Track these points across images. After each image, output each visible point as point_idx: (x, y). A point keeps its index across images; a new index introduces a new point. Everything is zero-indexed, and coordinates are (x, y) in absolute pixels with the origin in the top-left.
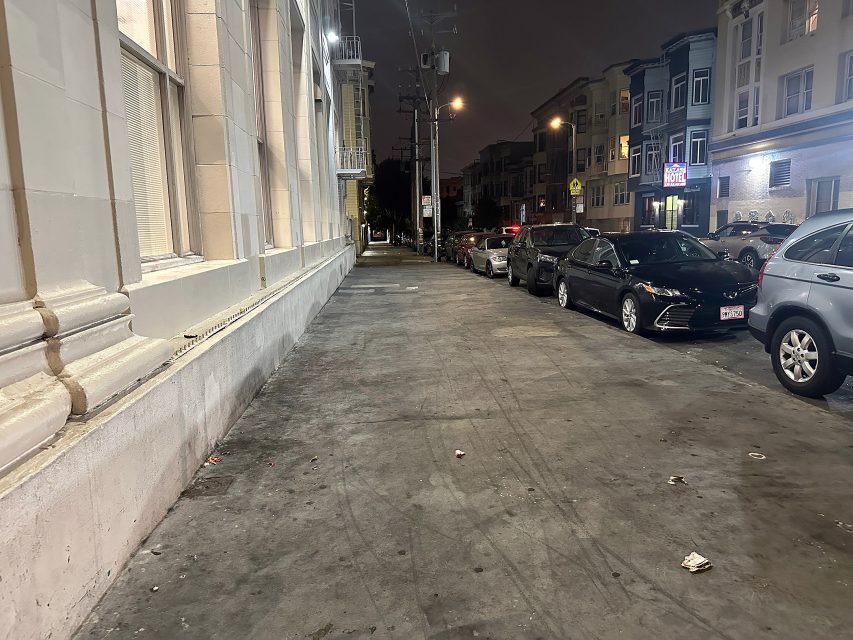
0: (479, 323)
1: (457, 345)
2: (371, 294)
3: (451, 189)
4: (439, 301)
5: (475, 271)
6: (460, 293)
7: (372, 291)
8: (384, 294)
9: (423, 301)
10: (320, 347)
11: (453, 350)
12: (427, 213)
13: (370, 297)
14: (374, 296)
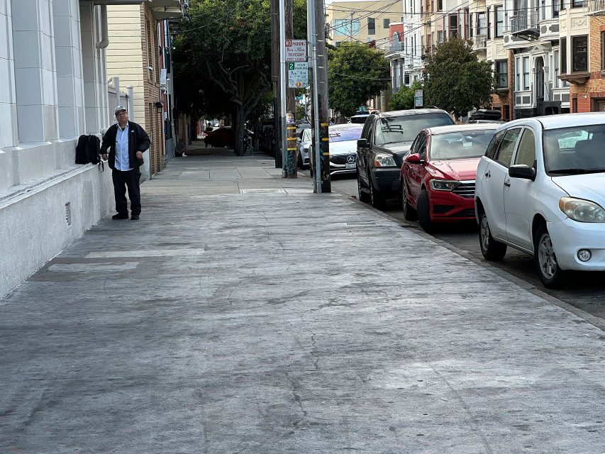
0: (350, 351)
1: (268, 414)
2: (123, 276)
7: (132, 266)
9: (238, 293)
12: (295, 80)
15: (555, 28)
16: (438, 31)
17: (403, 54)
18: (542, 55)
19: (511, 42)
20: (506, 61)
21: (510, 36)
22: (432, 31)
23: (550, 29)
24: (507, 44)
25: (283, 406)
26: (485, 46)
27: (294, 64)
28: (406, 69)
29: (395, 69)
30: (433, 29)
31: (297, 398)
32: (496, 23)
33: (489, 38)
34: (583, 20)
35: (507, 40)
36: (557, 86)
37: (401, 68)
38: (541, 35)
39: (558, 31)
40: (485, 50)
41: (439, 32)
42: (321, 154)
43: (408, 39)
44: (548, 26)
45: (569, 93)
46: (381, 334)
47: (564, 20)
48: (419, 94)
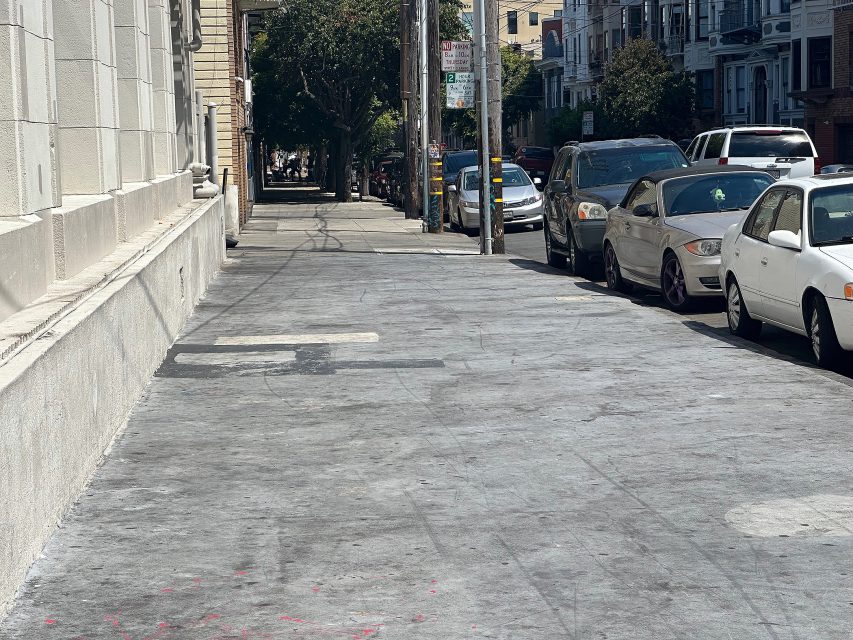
0: (675, 480)
1: (616, 571)
2: (285, 371)
3: (523, 20)
4: (519, 395)
5: (624, 288)
6: (585, 366)
7: (288, 357)
8: (328, 369)
9: (465, 397)
10: (122, 577)
11: (604, 589)
12: (456, 97)
13: (281, 382)
14: (296, 378)
15: (784, 27)
16: (613, 31)
17: (561, 62)
18: (764, 64)
19: (719, 45)
20: (711, 71)
21: (719, 37)
22: (605, 29)
23: (777, 28)
24: (714, 48)
25: (630, 560)
26: (682, 51)
27: (454, 75)
28: (566, 83)
29: (550, 82)
30: (606, 26)
31: (644, 549)
32: (698, 18)
33: (688, 40)
34: (824, 16)
35: (714, 43)
36: (786, 108)
37: (559, 82)
38: (764, 36)
39: (789, 30)
40: (682, 57)
41: (615, 32)
42: (492, 201)
43: (569, 41)
44: (775, 24)
45: (803, 117)
46: (704, 456)
47: (797, 16)
48: (588, 117)
